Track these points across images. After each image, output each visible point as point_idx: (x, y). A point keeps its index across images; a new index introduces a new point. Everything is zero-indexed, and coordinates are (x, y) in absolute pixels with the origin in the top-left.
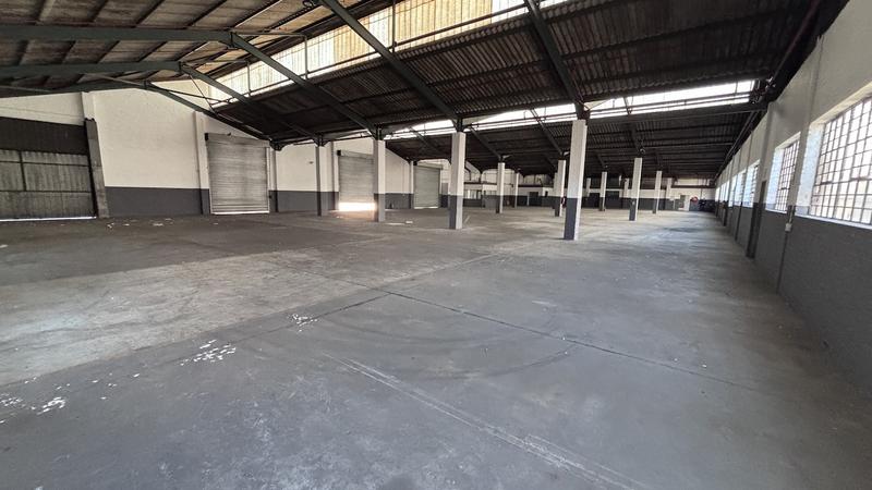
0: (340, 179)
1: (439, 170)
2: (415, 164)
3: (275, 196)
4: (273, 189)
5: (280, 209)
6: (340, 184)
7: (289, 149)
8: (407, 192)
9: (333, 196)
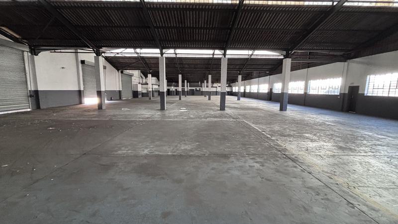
0: (84, 81)
1: (131, 76)
2: (122, 72)
3: (36, 96)
4: (33, 89)
5: (42, 107)
6: (84, 84)
7: (43, 54)
8: (118, 90)
9: (80, 93)
